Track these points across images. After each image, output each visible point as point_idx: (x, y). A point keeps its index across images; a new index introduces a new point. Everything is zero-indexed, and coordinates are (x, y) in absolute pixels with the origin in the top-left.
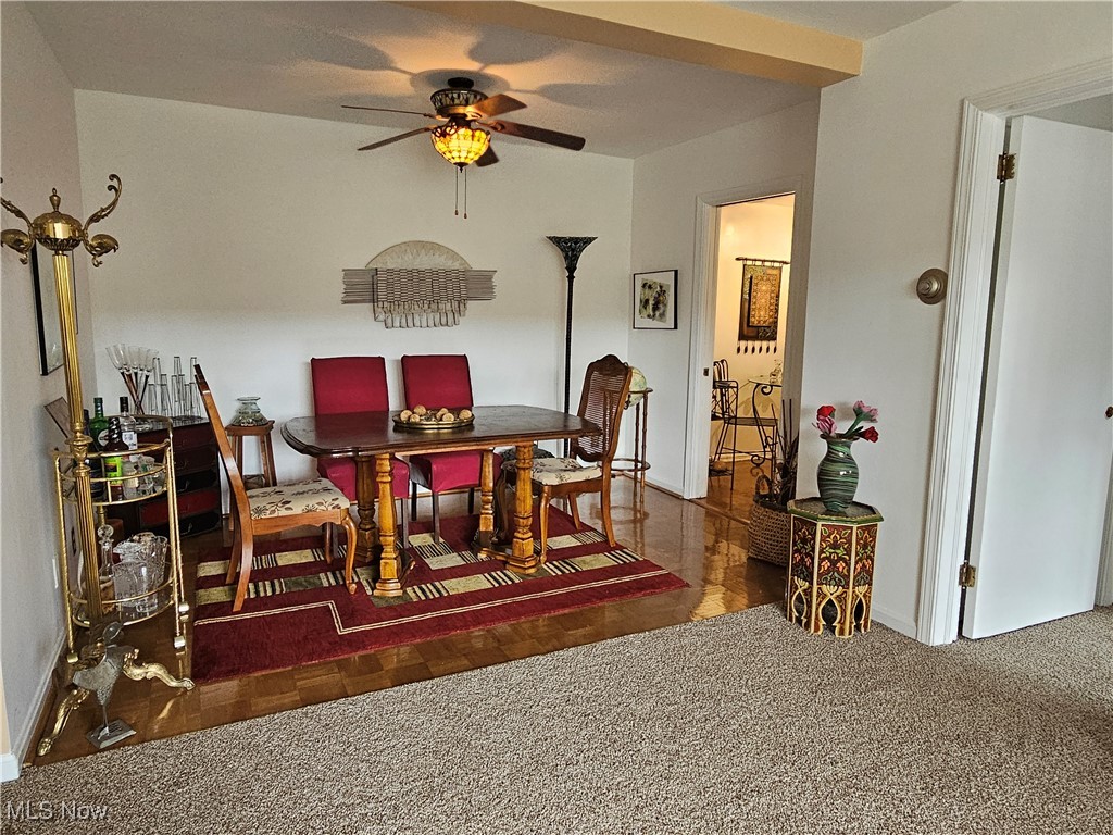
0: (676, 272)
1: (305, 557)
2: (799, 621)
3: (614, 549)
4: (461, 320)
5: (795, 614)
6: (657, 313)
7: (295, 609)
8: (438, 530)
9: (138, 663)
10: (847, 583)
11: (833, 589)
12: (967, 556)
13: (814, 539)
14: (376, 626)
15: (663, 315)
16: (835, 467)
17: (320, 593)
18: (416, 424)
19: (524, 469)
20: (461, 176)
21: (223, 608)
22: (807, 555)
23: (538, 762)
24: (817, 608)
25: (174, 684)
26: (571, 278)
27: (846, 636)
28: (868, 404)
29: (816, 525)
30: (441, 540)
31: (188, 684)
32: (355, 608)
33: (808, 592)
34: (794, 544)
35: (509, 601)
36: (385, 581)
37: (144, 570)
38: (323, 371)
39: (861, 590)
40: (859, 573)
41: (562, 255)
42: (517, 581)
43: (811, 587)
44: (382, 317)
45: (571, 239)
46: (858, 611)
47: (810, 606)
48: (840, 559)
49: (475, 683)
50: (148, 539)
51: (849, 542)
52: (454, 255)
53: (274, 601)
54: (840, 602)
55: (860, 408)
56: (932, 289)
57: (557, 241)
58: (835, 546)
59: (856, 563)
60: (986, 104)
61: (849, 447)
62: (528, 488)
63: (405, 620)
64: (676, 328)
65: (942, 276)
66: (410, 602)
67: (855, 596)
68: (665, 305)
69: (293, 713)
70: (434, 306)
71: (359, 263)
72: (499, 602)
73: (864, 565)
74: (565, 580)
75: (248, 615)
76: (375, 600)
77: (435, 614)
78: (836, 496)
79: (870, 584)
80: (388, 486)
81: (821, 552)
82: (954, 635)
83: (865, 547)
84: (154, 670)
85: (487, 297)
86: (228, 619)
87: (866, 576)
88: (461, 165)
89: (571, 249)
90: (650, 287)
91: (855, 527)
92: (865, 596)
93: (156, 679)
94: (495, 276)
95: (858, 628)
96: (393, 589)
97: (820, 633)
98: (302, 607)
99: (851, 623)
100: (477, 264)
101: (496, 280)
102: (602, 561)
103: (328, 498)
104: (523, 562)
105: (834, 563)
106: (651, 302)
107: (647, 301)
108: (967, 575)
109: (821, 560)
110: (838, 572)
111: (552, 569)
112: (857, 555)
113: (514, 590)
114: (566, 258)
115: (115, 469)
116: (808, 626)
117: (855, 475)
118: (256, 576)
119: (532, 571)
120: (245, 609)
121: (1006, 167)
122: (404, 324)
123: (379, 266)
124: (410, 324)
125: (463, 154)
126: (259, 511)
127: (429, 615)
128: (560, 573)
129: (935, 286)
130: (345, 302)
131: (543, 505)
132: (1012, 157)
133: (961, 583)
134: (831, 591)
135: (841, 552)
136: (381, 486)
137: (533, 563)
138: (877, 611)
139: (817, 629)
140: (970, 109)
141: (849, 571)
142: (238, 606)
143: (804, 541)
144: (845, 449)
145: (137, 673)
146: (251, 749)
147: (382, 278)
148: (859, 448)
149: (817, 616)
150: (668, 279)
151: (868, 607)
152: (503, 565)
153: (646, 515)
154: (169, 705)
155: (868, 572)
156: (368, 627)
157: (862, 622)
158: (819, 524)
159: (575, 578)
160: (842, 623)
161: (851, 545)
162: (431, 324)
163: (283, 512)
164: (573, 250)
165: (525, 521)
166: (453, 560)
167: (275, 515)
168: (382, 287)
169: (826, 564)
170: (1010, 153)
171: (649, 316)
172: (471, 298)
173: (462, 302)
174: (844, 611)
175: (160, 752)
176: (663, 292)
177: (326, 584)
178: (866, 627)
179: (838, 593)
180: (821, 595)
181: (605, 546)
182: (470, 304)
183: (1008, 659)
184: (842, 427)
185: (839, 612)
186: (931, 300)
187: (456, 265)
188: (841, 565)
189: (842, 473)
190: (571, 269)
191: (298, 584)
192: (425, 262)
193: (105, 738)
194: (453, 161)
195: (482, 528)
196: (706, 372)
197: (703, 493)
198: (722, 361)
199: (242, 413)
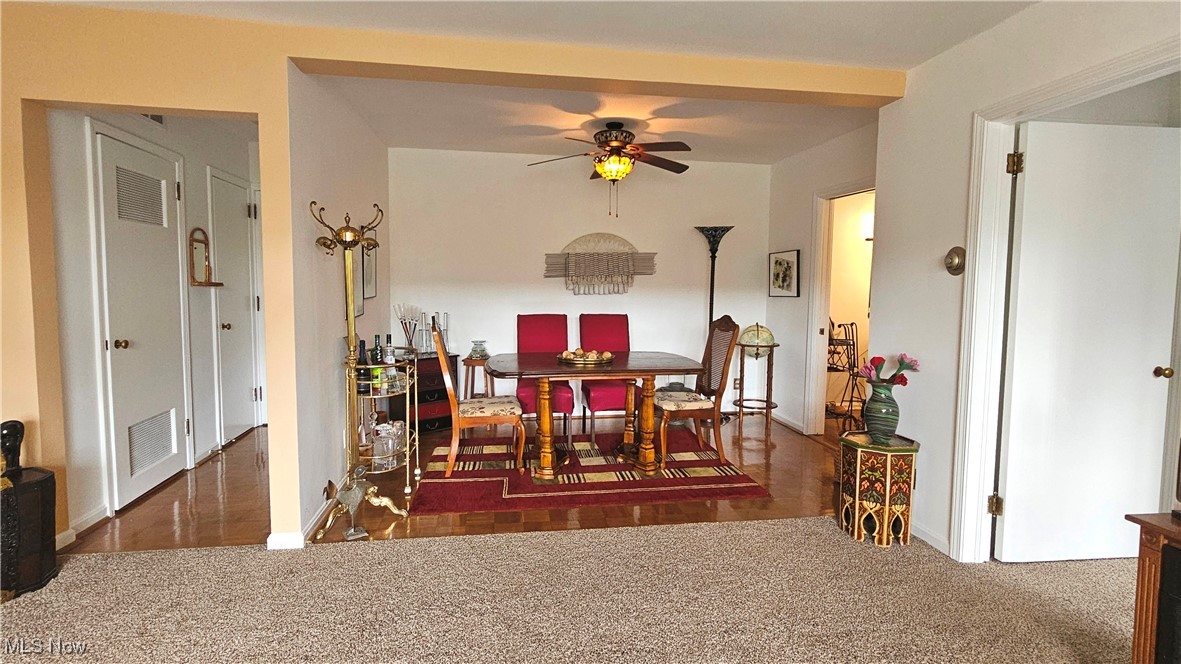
0: (798, 251)
1: (502, 449)
2: (847, 530)
3: (723, 465)
4: (630, 290)
5: (845, 524)
6: (785, 284)
7: (482, 480)
8: (593, 439)
9: (377, 495)
10: (884, 501)
11: (872, 505)
12: (996, 488)
13: (856, 462)
14: (528, 495)
15: (789, 286)
16: (877, 406)
17: (503, 472)
18: (570, 360)
19: (647, 397)
20: (614, 188)
21: (441, 474)
22: (852, 475)
23: (596, 587)
24: (859, 519)
25: (396, 511)
26: (713, 258)
27: (885, 546)
28: (910, 355)
29: (857, 451)
30: (596, 447)
31: (404, 513)
32: (519, 482)
33: (853, 505)
34: (844, 467)
35: (625, 491)
36: (543, 468)
37: (390, 442)
38: (525, 323)
39: (898, 509)
40: (896, 494)
41: (707, 241)
42: (638, 479)
43: (854, 502)
44: (571, 287)
45: (711, 228)
46: (896, 526)
47: (854, 518)
48: (877, 480)
49: (577, 538)
50: (399, 424)
51: (885, 467)
52: (625, 242)
53: (472, 474)
54: (878, 516)
55: (902, 359)
56: (956, 263)
57: (702, 230)
58: (873, 469)
59: (892, 485)
60: (994, 114)
61: (890, 390)
62: (651, 411)
63: (550, 494)
64: (798, 295)
65: (960, 252)
66: (558, 484)
67: (892, 513)
68: (791, 278)
69: (458, 537)
70: (609, 279)
71: (557, 248)
72: (619, 491)
73: (900, 487)
74: (675, 482)
75: (453, 480)
76: (534, 481)
77: (569, 493)
78: (877, 430)
79: (908, 505)
80: (547, 402)
81: (862, 473)
82: (986, 557)
83: (900, 472)
84: (385, 501)
85: (649, 272)
86: (441, 481)
87: (903, 496)
88: (614, 181)
89: (714, 236)
90: (780, 264)
91: (889, 455)
92: (902, 513)
93: (386, 507)
94: (656, 259)
95: (897, 539)
96: (548, 475)
97: (862, 540)
98: (487, 479)
99: (888, 535)
100: (642, 248)
101: (657, 259)
102: (712, 472)
103: (508, 407)
104: (645, 466)
105: (872, 483)
106: (781, 276)
107: (778, 275)
108: (996, 505)
109: (862, 480)
110: (876, 491)
111: (666, 473)
112: (892, 478)
113: (635, 484)
114: (710, 242)
115: (377, 377)
116: (852, 534)
117: (896, 413)
118: (459, 458)
119: (652, 473)
120: (452, 477)
121: (1015, 164)
122: (587, 292)
123: (571, 251)
124: (592, 292)
125: (614, 174)
126: (464, 412)
127: (566, 493)
128: (672, 477)
129: (956, 261)
130: (547, 277)
131: (663, 424)
132: (1021, 155)
133: (990, 510)
134: (871, 507)
135: (878, 474)
136: (543, 401)
137: (653, 468)
138: (916, 525)
139: (859, 537)
140: (978, 119)
141: (885, 490)
142: (448, 474)
143: (850, 464)
144: (887, 392)
145: (375, 501)
146: (427, 552)
147: (572, 259)
148: (897, 391)
149: (859, 526)
150: (792, 257)
151: (906, 524)
152: (632, 468)
153: (774, 446)
154: (393, 525)
155: (904, 494)
156: (523, 496)
157: (901, 535)
158: (860, 450)
159: (684, 482)
160: (880, 534)
161: (886, 469)
162: (607, 292)
163: (479, 414)
164: (714, 237)
165: (648, 436)
166: (600, 461)
167: (473, 415)
168: (572, 265)
169: (866, 484)
170: (1020, 151)
171: (779, 287)
172: (635, 274)
173: (631, 275)
174: (881, 525)
175: (377, 547)
176: (789, 268)
177: (508, 467)
178: (905, 541)
179: (877, 508)
180: (863, 509)
181: (718, 463)
182: (636, 277)
183: (1029, 581)
184: (886, 374)
185: (878, 525)
186: (956, 272)
187: (627, 250)
188: (878, 485)
189: (884, 411)
190: (714, 251)
191: (490, 465)
192: (603, 248)
193: (351, 535)
194: (608, 179)
195: (626, 441)
196: (822, 332)
197: (822, 431)
198: (852, 324)
199: (474, 351)
